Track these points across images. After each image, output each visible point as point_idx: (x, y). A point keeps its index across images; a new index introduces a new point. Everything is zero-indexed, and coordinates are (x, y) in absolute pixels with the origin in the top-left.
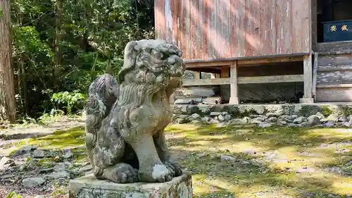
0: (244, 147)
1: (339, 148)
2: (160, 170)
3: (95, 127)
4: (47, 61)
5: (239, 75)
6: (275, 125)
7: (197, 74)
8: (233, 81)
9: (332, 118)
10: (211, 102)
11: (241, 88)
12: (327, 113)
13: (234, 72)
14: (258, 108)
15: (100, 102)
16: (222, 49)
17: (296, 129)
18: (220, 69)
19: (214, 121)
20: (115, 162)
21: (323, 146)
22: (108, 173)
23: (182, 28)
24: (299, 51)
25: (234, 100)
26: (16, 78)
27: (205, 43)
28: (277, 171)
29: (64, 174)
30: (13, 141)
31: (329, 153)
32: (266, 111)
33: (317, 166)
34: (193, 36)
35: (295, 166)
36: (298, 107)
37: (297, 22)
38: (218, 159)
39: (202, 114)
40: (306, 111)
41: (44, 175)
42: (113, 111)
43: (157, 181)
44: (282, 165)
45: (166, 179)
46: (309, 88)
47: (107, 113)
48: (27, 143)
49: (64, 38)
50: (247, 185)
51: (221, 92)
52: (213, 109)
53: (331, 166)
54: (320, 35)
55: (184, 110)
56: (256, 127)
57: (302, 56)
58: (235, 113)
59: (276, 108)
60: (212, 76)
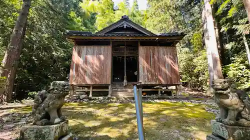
0: (91, 109)
1: (114, 108)
2: (57, 120)
3: (36, 107)
4: (29, 81)
5: (93, 89)
6: (101, 103)
7: (81, 88)
8: (91, 90)
9: (115, 100)
10: (84, 96)
11: (93, 92)
12: (113, 99)
13: (91, 88)
14: (97, 98)
15: (40, 99)
16: (89, 82)
17: (106, 104)
18: (88, 86)
19: (84, 102)
20: (41, 119)
21: (111, 108)
22: (39, 122)
23: (78, 75)
24: (108, 83)
25: (91, 96)
26: (14, 86)
27: (84, 80)
28: (98, 116)
29: (25, 122)
30: (5, 110)
31: (112, 110)
32: (99, 99)
33: (109, 114)
34: (81, 78)
35: (103, 114)
36: (107, 97)
37: (108, 76)
38: (82, 113)
39: (81, 100)
40: (108, 99)
41: (15, 124)
42: (44, 102)
43: (56, 124)
44: (99, 114)
45: (59, 123)
46: (110, 93)
47: (42, 103)
48: (12, 111)
49: (39, 74)
50: (89, 121)
51: (88, 93)
52: (85, 98)
53: (111, 113)
54: (113, 80)
55: (75, 98)
56: (96, 103)
57: (109, 85)
58: (90, 99)
59: (101, 98)
60: (86, 89)
